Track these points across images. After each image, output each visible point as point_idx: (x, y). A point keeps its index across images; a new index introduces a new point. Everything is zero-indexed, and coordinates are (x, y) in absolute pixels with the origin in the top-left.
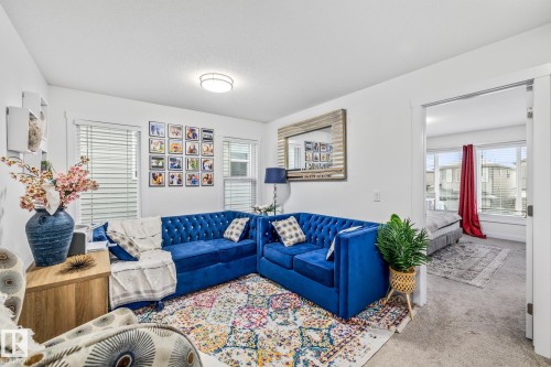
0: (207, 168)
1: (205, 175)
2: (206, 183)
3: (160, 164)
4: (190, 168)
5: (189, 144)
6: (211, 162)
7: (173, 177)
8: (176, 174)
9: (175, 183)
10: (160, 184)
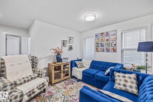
0: (113, 45)
1: (112, 48)
2: (113, 51)
3: (98, 45)
4: (107, 46)
5: (106, 38)
6: (115, 43)
7: (101, 49)
8: (102, 48)
9: (102, 51)
10: (98, 51)
